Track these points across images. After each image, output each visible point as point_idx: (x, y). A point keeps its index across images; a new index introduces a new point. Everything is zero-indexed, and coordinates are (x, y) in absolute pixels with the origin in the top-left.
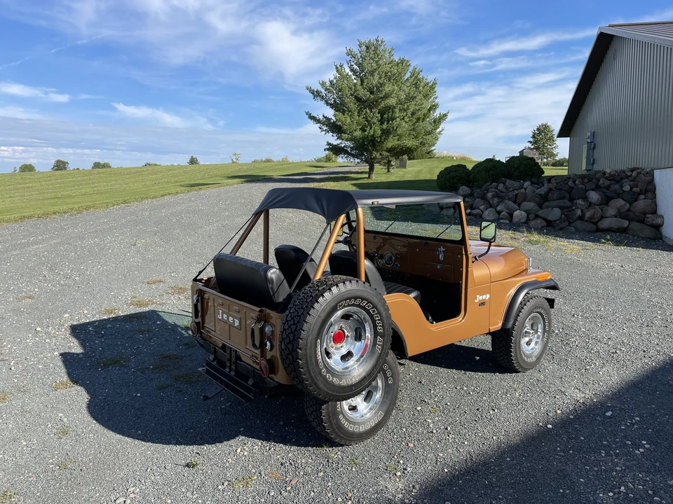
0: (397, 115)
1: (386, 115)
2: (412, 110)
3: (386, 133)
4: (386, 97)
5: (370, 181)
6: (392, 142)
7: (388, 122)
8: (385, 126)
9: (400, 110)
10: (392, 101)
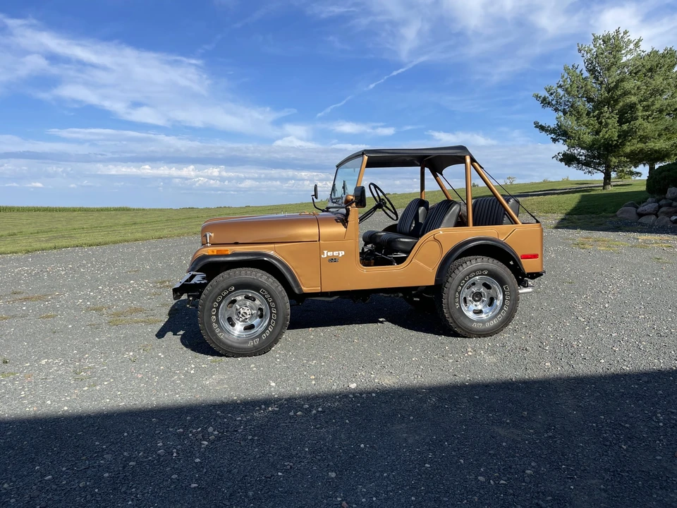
0: (640, 114)
1: (626, 114)
2: (657, 106)
3: (624, 136)
4: (626, 93)
5: (604, 192)
6: (631, 146)
7: (630, 122)
8: (625, 127)
9: (644, 107)
10: (634, 99)
